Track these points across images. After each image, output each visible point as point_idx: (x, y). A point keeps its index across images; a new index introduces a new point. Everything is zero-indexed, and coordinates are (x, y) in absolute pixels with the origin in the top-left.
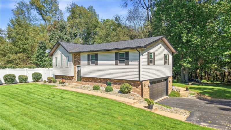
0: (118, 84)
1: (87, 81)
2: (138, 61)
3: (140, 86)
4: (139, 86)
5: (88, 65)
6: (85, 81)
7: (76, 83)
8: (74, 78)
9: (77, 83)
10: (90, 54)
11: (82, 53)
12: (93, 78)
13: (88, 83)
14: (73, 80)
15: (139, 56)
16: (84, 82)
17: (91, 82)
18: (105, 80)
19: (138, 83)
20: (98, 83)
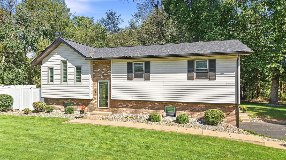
0: (190, 111)
1: (122, 107)
2: (234, 73)
3: (234, 111)
4: (231, 112)
5: (128, 79)
6: (119, 107)
7: (97, 111)
8: (93, 102)
9: (99, 111)
10: (133, 62)
11: (114, 61)
12: (137, 102)
13: (124, 109)
14: (90, 105)
15: (236, 66)
16: (116, 109)
17: (132, 107)
18: (163, 104)
19: (229, 108)
20: (147, 109)
